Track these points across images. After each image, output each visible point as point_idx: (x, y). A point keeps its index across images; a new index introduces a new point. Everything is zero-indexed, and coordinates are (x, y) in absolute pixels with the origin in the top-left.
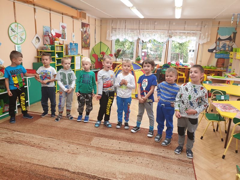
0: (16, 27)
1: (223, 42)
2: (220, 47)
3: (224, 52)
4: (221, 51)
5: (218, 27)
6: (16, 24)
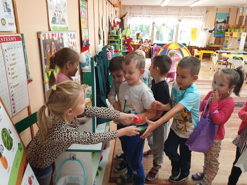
1: (220, 24)
2: (218, 28)
3: (220, 32)
4: (218, 31)
5: (217, 13)
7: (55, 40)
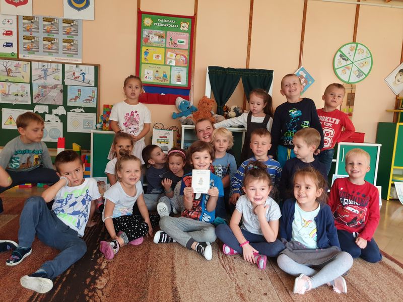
0: (352, 50)
6: (354, 45)
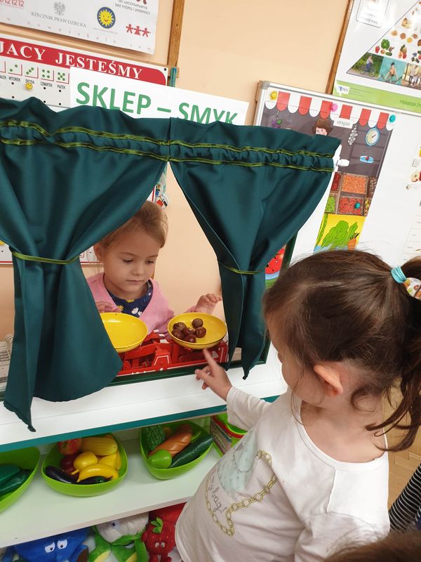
7: (335, 124)
